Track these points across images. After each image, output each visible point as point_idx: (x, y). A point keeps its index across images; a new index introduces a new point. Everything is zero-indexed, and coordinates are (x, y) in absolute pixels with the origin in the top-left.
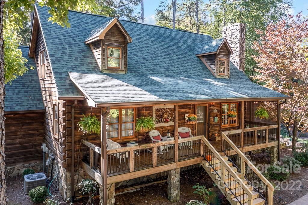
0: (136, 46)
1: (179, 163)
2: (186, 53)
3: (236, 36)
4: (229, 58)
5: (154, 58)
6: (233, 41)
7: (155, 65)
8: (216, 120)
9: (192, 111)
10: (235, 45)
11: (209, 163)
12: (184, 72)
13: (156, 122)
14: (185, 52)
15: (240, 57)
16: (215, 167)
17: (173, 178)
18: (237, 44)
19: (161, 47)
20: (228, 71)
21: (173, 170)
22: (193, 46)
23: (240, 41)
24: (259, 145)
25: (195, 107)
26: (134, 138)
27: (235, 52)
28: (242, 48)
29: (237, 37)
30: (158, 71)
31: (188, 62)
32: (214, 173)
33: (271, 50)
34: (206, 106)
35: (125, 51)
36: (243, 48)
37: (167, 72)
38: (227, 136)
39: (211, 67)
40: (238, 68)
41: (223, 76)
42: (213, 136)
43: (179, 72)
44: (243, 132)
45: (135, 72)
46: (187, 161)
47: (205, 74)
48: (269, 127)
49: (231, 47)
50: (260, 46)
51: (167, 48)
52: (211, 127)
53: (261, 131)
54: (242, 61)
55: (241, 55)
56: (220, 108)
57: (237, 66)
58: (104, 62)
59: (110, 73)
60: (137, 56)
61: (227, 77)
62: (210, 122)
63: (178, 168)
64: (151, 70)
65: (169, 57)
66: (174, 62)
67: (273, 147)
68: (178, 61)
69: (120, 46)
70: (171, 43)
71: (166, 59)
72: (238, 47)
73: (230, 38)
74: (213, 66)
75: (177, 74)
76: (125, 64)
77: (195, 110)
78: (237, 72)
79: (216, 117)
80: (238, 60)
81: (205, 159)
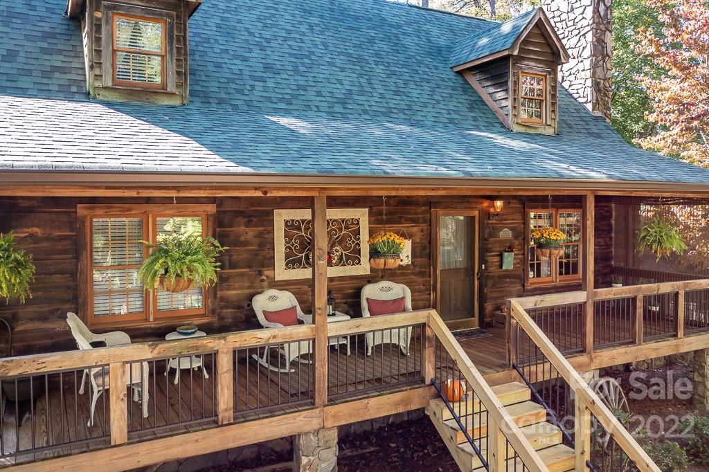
0: (252, 34)
1: (333, 409)
2: (420, 63)
3: (583, 13)
4: (554, 72)
5: (301, 69)
6: (574, 27)
7: (300, 87)
8: (509, 261)
9: (422, 231)
10: (579, 40)
11: (452, 411)
12: (402, 111)
13: (287, 265)
14: (417, 59)
15: (594, 75)
16: (469, 428)
17: (310, 464)
18: (584, 35)
19: (339, 43)
20: (553, 111)
21: (307, 433)
22: (448, 47)
23: (594, 26)
24: (652, 345)
25: (434, 220)
26: (204, 315)
27: (580, 59)
28: (600, 47)
29: (584, 15)
30: (309, 103)
31: (422, 84)
32: (468, 447)
33: (694, 53)
34: (474, 217)
35: (179, 30)
36: (603, 47)
37: (338, 108)
38: (528, 311)
39: (495, 101)
40: (589, 107)
41: (536, 128)
42: (499, 312)
43: (383, 110)
44: (590, 301)
45: (221, 101)
46: (365, 401)
47: (475, 119)
48: (686, 286)
49: (566, 47)
50: (658, 41)
51: (356, 46)
52: (490, 283)
53: (660, 298)
54: (601, 85)
55: (599, 70)
56: (524, 223)
57: (586, 102)
58: (101, 63)
59: (124, 101)
60: (245, 59)
61: (550, 131)
62: (486, 268)
63: (329, 429)
64: (281, 100)
65: (358, 68)
66: (373, 81)
67: (702, 351)
68: (388, 80)
69: (161, 14)
70: (373, 35)
71: (347, 74)
72: (589, 45)
73: (564, 22)
74: (501, 95)
75: (376, 114)
76: (178, 73)
77: (433, 229)
78: (585, 119)
79: (506, 254)
80: (589, 83)
81: (441, 393)
